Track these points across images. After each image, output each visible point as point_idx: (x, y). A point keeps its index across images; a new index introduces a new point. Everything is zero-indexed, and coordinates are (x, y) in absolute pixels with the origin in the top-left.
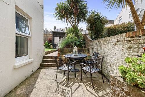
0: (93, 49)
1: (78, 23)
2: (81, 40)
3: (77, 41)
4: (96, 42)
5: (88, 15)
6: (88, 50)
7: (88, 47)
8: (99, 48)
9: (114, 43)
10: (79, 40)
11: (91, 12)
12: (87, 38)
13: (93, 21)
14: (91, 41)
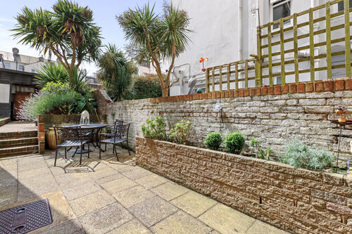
0: (114, 115)
1: (80, 63)
2: (90, 100)
3: (80, 100)
4: (119, 104)
5: (103, 51)
6: (105, 117)
7: (103, 113)
8: (124, 114)
9: (141, 108)
10: (83, 99)
11: (109, 46)
12: (101, 96)
13: (113, 65)
14: (109, 102)
